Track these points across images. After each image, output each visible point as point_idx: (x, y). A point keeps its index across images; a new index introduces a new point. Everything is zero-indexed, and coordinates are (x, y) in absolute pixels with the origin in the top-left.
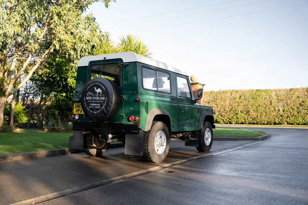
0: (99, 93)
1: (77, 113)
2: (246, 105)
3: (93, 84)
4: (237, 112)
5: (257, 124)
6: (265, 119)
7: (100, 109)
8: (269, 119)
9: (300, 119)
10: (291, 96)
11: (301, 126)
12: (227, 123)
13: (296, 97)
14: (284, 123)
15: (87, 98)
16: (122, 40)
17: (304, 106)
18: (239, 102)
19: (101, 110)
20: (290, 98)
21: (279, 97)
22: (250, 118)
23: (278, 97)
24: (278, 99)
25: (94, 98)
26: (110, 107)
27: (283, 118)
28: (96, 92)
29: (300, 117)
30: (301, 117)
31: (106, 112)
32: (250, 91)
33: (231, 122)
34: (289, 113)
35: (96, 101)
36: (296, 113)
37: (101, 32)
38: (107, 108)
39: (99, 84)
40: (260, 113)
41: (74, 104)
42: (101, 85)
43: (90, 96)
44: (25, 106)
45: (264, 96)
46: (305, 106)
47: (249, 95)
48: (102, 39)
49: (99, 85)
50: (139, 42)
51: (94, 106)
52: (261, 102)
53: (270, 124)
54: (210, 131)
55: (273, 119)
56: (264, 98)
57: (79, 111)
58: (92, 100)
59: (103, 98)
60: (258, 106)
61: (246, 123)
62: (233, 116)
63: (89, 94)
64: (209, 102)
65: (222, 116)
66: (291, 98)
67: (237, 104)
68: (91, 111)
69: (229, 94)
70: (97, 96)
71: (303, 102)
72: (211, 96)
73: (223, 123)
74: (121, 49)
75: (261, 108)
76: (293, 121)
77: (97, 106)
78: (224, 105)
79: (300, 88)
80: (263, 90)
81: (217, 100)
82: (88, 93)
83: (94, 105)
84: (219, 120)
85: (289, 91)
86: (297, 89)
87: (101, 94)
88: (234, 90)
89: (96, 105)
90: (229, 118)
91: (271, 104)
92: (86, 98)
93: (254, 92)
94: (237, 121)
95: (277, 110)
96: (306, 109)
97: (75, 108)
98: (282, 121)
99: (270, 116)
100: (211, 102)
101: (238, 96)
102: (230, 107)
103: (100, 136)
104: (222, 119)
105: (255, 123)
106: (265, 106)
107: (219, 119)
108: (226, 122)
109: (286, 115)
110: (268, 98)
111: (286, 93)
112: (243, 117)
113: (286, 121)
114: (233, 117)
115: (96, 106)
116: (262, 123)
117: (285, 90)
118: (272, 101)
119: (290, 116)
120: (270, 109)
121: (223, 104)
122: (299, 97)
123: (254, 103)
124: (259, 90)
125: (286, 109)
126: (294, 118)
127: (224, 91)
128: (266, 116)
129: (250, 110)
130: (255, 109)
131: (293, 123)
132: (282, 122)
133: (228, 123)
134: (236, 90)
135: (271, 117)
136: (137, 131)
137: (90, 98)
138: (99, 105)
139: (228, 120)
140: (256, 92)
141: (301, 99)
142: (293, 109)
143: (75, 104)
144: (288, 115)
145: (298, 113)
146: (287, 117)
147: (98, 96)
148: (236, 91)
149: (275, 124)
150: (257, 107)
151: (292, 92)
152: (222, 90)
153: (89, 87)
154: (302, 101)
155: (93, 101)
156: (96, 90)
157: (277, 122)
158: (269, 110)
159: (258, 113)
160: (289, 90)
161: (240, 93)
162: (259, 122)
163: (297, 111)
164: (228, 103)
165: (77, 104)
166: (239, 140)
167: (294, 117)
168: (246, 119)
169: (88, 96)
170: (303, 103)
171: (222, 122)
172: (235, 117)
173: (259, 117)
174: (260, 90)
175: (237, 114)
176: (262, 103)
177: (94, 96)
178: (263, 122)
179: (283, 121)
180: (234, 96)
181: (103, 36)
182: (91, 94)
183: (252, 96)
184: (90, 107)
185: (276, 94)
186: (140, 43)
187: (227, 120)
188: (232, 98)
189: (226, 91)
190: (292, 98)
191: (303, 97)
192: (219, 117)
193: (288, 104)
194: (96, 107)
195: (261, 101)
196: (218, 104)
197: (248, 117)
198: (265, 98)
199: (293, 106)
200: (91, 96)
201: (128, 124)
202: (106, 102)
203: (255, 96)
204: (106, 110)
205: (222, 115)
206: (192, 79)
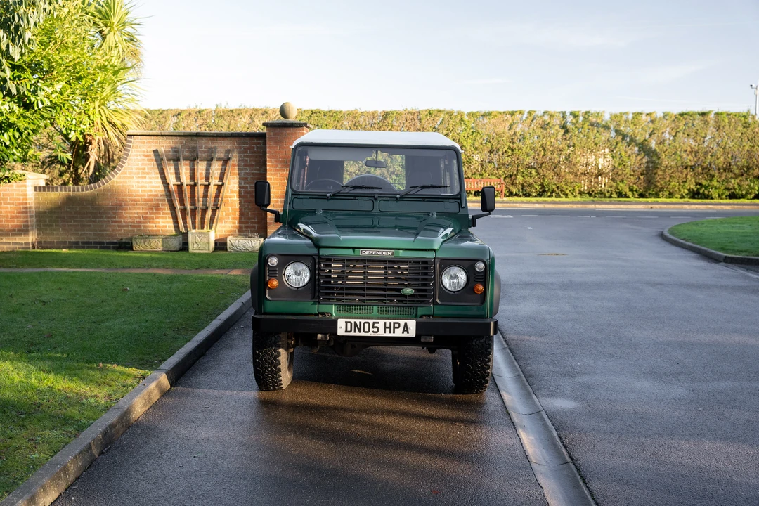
72: (200, 122)
79: (405, 110)
80: (327, 112)
85: (382, 118)
86: (399, 113)
88: (257, 110)
93: (304, 117)
111: (376, 121)
117: (373, 113)
124: (315, 113)
134: (261, 109)
140: (311, 116)
148: (261, 112)
151: (389, 120)
152: (227, 107)
160: (381, 115)
174: (319, 112)
206: (286, 111)
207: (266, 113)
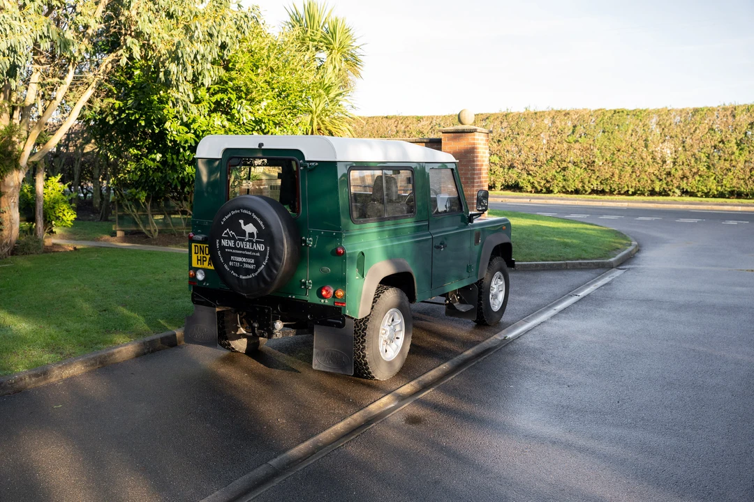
0: (251, 235)
1: (199, 266)
2: (588, 149)
3: (236, 211)
4: (565, 166)
5: (611, 193)
6: (629, 182)
7: (255, 271)
8: (639, 182)
9: (710, 184)
10: (694, 128)
11: (713, 199)
12: (541, 192)
13: (707, 129)
14: (674, 192)
15: (224, 243)
16: (292, 14)
17: (724, 152)
18: (572, 141)
19: (257, 273)
20: (692, 131)
21: (666, 130)
22: (596, 180)
23: (663, 129)
24: (663, 135)
25: (240, 244)
26: (277, 270)
27: (672, 181)
28: (244, 231)
29: (713, 178)
30: (715, 179)
31: (269, 279)
32: (597, 113)
33: (549, 188)
34: (686, 168)
35: (244, 252)
36: (704, 168)
37: (239, 6)
38: (272, 271)
39: (250, 214)
40: (620, 168)
41: (193, 245)
42: (255, 217)
43: (229, 238)
44: (66, 185)
45: (632, 127)
46: (726, 153)
47: (594, 124)
48: (245, 26)
49: (251, 216)
50: (333, 17)
51: (242, 263)
52: (624, 141)
53: (640, 195)
54: (502, 277)
55: (649, 182)
56: (630, 131)
57: (204, 261)
58: (235, 248)
59: (261, 247)
60: (616, 152)
61: (586, 191)
62: (556, 174)
63: (227, 233)
64: (499, 141)
65: (531, 175)
66: (694, 132)
67: (565, 145)
68: (234, 274)
69: (547, 121)
70: (247, 241)
71: (722, 141)
72: (505, 124)
73: (531, 192)
74: (291, 41)
75: (621, 156)
76: (694, 188)
77: (247, 263)
78: (535, 147)
79: (718, 106)
80: (630, 112)
81: (518, 134)
82: (226, 231)
83: (240, 259)
84: (522, 183)
85: (690, 115)
86: (711, 110)
87: (256, 237)
88: (559, 111)
89: (244, 260)
90: (545, 179)
91: (646, 146)
92: (220, 242)
93: (606, 117)
94: (564, 187)
95: (660, 162)
96: (727, 160)
97: (195, 253)
98: (670, 187)
99: (643, 175)
100: (505, 139)
101: (570, 124)
102: (550, 152)
103: (256, 325)
104: (529, 182)
105: (607, 190)
106: (631, 151)
107: (522, 180)
108: (539, 188)
109: (680, 173)
110: (640, 132)
111: (683, 119)
112: (579, 176)
113: (678, 187)
114: (555, 176)
115: (245, 263)
116: (622, 192)
117: (681, 111)
118: (650, 138)
119: (688, 174)
120: (642, 158)
121: (534, 145)
122: (712, 129)
123: (607, 143)
124: (619, 112)
125: (682, 158)
126: (699, 181)
127: (536, 113)
128: (634, 174)
129: (596, 160)
130: (608, 159)
131: (696, 191)
132: (670, 190)
133: (544, 190)
134: (564, 111)
135: (643, 178)
136: (340, 320)
137: (231, 243)
138: (253, 261)
139: (543, 182)
140: (613, 116)
141: (718, 136)
142: (696, 159)
143: (195, 246)
144: (683, 172)
145: (708, 168)
146: (682, 179)
147: (249, 241)
148: (564, 113)
149: (653, 193)
150: (613, 154)
151: (698, 118)
152: (532, 110)
153: (227, 217)
154: (719, 140)
155: (237, 252)
156: (243, 227)
157: (657, 189)
158: (641, 161)
159: (614, 167)
160: (690, 112)
161: (574, 117)
162: (617, 188)
163: (706, 164)
164: (545, 141)
165: (199, 245)
166: (568, 267)
167: (697, 178)
168: (586, 181)
169: (224, 238)
170: (721, 145)
171: (529, 189)
172: (560, 177)
173: (616, 178)
174: (623, 112)
175: (564, 169)
176: (624, 145)
177: (240, 240)
178: (626, 189)
179: (673, 186)
180: (560, 127)
181: (246, 16)
182: (233, 235)
183: (602, 125)
184: (230, 263)
185: (661, 123)
186: (337, 20)
187: (542, 184)
188: (555, 130)
189: (540, 112)
190: (698, 131)
191: (724, 129)
192: (523, 177)
193: (687, 147)
194: (246, 266)
195: (623, 139)
196: (521, 144)
197: (590, 177)
198: (633, 130)
199: (697, 153)
200: (233, 238)
201: (320, 303)
202: (267, 257)
203: (609, 127)
204: (267, 275)
205: (531, 172)
206: (462, 119)
207: (568, 114)
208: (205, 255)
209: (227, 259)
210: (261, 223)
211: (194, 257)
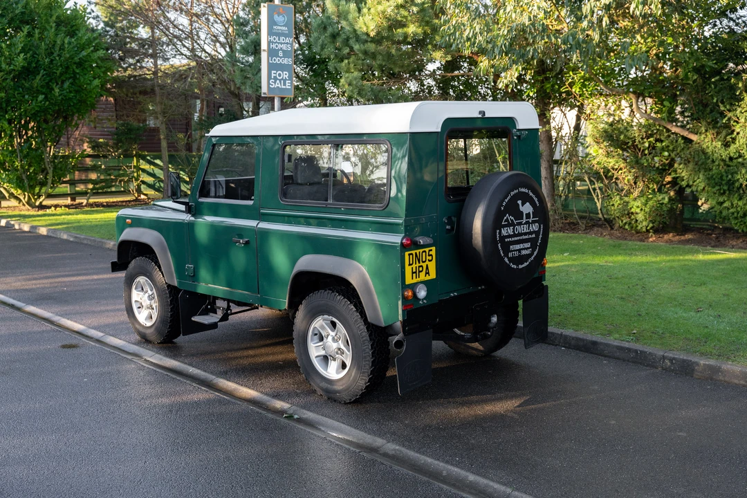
0: (528, 216)
1: (415, 281)
3: (515, 192)
15: (504, 232)
25: (519, 229)
35: (521, 238)
39: (527, 191)
42: (531, 194)
43: (508, 225)
49: (528, 194)
51: (519, 250)
57: (420, 272)
58: (515, 235)
59: (535, 227)
63: (507, 220)
68: (513, 266)
77: (525, 249)
82: (505, 218)
83: (518, 247)
89: (521, 246)
92: (500, 233)
97: (410, 265)
115: (523, 249)
137: (510, 231)
138: (528, 245)
143: (409, 255)
153: (506, 200)
155: (516, 239)
156: (521, 208)
165: (413, 252)
169: (504, 227)
182: (512, 220)
184: (510, 255)
194: (524, 252)
200: (513, 225)
202: (541, 236)
208: (421, 264)
209: (507, 251)
210: (536, 199)
211: (408, 270)
